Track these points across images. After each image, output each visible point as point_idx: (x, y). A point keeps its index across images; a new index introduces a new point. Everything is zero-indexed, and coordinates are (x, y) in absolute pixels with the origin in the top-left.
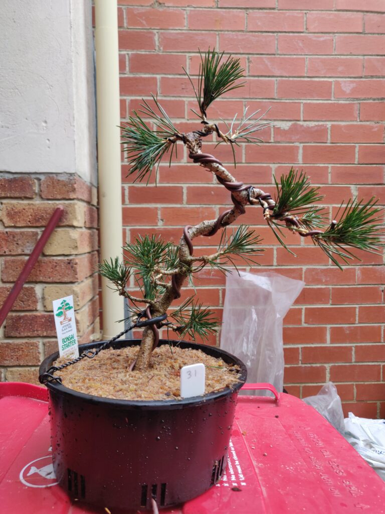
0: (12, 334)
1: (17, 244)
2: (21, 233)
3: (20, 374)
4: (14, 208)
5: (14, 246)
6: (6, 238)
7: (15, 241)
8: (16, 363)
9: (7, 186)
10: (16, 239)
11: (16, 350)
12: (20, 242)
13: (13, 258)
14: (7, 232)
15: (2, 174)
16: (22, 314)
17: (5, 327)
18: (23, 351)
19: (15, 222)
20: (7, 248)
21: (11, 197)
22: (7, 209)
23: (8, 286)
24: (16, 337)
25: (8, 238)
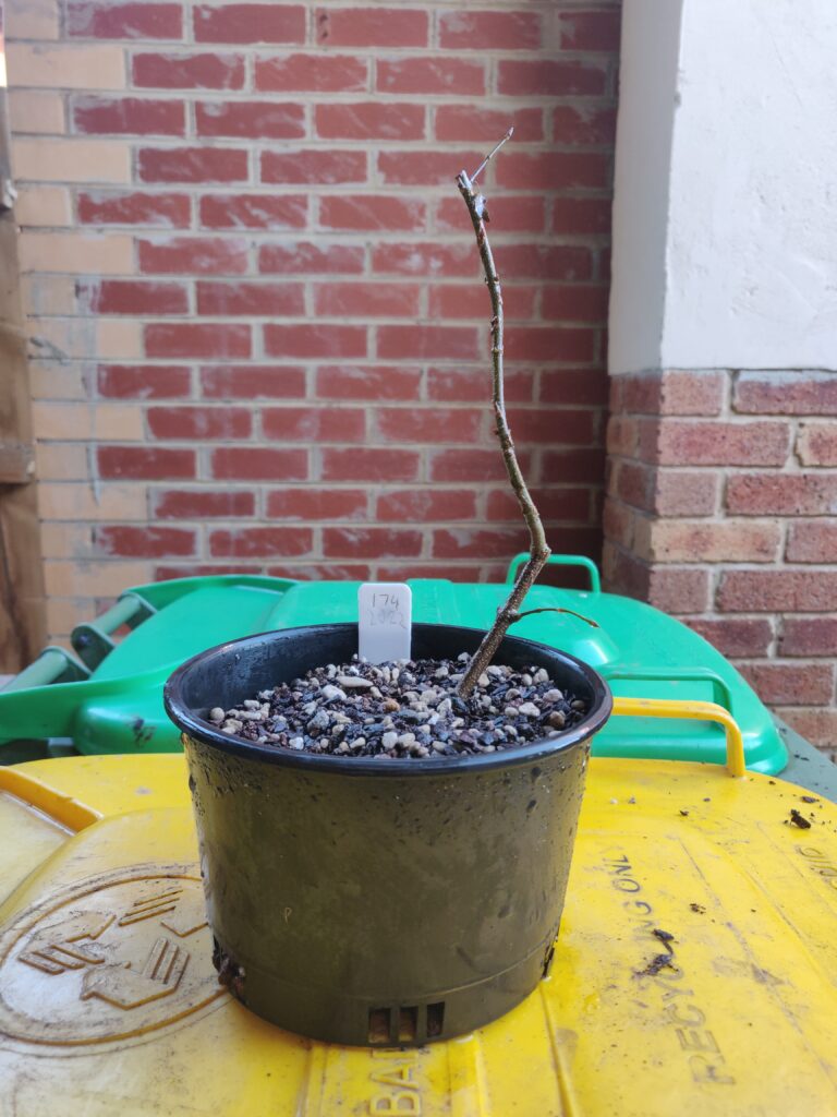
0: (793, 651)
1: (820, 497)
2: (829, 479)
3: (795, 718)
4: (823, 434)
5: (814, 501)
6: (803, 487)
7: (815, 491)
8: (793, 699)
9: (817, 393)
10: (818, 488)
11: (795, 678)
12: (825, 494)
13: (808, 521)
14: (805, 477)
15: (811, 373)
16: (812, 617)
17: (781, 639)
18: (806, 680)
19: (822, 458)
20: (802, 503)
21: (820, 415)
22: (811, 435)
23: (794, 568)
24: (798, 657)
25: (807, 485)
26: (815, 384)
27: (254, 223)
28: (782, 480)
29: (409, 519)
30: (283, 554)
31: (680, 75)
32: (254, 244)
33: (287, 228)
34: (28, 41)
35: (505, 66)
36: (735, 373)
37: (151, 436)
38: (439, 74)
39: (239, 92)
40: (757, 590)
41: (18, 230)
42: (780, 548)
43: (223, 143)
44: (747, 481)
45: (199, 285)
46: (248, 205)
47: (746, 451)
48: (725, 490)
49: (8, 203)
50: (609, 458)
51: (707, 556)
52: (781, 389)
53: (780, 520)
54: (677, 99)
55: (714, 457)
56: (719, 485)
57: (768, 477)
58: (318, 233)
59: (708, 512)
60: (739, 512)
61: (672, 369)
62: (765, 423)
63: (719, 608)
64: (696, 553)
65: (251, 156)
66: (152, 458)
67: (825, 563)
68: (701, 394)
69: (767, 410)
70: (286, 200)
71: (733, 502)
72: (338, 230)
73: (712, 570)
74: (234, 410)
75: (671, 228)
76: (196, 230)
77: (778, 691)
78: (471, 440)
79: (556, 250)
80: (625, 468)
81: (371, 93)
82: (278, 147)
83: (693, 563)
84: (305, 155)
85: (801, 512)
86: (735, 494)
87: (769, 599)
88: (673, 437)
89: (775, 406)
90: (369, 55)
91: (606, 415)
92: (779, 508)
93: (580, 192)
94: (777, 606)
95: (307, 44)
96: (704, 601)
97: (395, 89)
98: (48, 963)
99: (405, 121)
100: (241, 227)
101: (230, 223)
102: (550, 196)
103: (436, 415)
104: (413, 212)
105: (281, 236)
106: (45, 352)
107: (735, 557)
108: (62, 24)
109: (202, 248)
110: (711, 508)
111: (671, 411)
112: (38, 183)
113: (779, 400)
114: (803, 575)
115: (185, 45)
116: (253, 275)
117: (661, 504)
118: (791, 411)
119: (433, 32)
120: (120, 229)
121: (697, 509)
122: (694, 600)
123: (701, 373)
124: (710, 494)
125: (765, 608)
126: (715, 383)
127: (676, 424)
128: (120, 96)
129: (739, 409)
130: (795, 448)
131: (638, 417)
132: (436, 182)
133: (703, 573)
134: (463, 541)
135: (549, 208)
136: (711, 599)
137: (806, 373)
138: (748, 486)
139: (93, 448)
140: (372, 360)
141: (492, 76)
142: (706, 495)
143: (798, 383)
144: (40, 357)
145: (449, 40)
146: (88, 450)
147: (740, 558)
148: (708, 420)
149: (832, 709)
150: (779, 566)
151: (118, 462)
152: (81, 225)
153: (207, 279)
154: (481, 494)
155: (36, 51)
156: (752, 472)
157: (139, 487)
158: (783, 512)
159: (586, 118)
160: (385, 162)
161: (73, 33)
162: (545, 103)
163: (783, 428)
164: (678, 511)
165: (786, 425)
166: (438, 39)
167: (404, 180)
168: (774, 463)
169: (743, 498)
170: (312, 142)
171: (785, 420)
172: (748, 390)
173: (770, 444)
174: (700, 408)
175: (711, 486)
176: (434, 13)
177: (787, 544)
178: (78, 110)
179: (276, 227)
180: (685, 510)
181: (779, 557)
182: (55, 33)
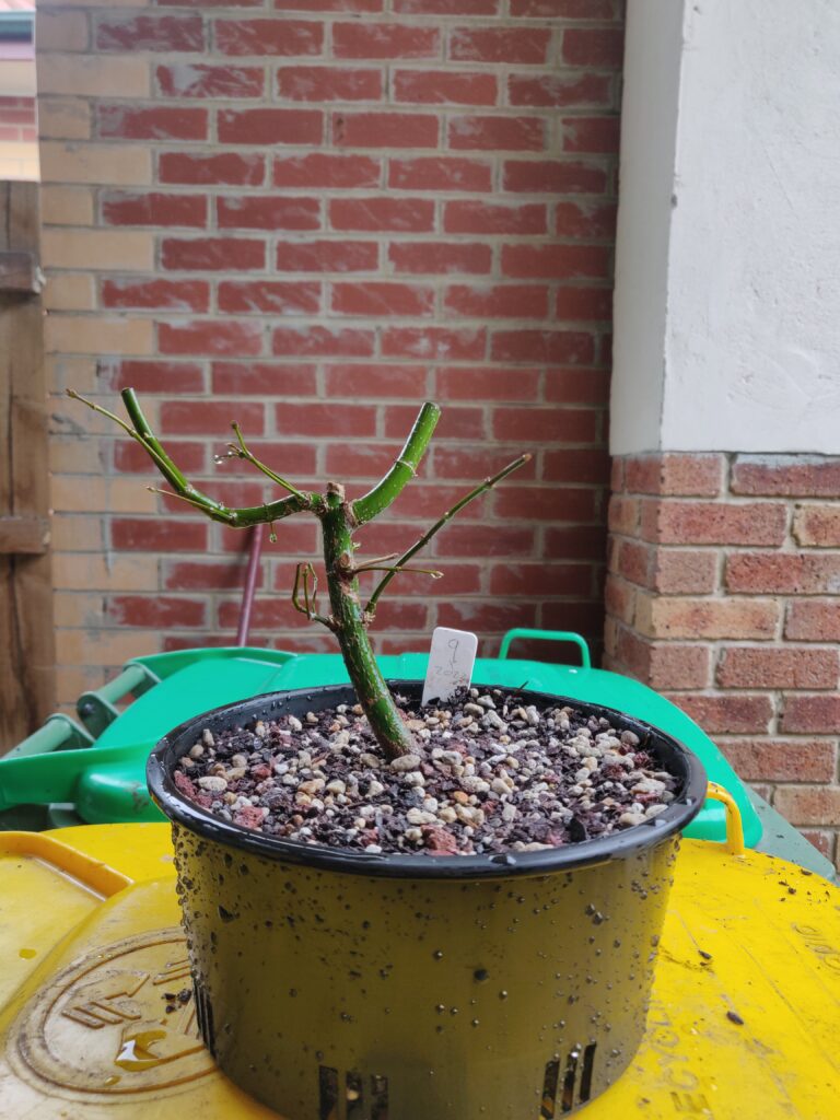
0: (793, 728)
1: (818, 576)
2: (826, 558)
3: (797, 796)
4: (819, 515)
5: (812, 580)
6: (800, 566)
7: (812, 570)
8: (795, 777)
9: (812, 476)
10: (815, 568)
11: (796, 755)
12: (822, 574)
13: (806, 600)
14: (802, 556)
15: (807, 457)
16: (812, 695)
17: (781, 716)
18: (807, 757)
19: (817, 539)
20: (800, 583)
21: (816, 497)
22: (807, 516)
23: (793, 646)
24: (798, 734)
25: (804, 565)
26: (810, 467)
27: (269, 307)
28: (780, 560)
29: (415, 592)
30: (290, 625)
31: (677, 179)
32: (268, 328)
33: (300, 312)
34: (62, 140)
35: (510, 166)
36: (732, 456)
37: (164, 510)
38: (448, 172)
39: (259, 188)
40: (757, 668)
41: (45, 313)
42: (779, 626)
43: (241, 234)
44: (746, 560)
45: (215, 366)
46: (264, 290)
47: (744, 531)
48: (724, 568)
49: (37, 289)
50: (610, 535)
51: (706, 634)
52: (777, 471)
53: (778, 598)
54: (674, 201)
55: (712, 536)
56: (718, 564)
57: (767, 556)
58: (330, 318)
59: (708, 590)
60: (738, 590)
61: (671, 451)
62: (762, 504)
63: (719, 684)
64: (696, 630)
65: (268, 246)
66: (164, 531)
67: (823, 641)
68: (699, 475)
69: (764, 492)
70: (299, 287)
71: (732, 580)
72: (350, 315)
73: (711, 647)
74: (246, 485)
75: (669, 318)
76: (214, 314)
77: (780, 769)
78: (475, 516)
79: (560, 334)
80: (626, 546)
81: (384, 189)
82: (294, 238)
83: (693, 640)
84: (319, 245)
85: (799, 591)
86: (734, 573)
87: (768, 676)
88: (672, 517)
89: (772, 487)
90: (383, 155)
91: (608, 494)
92: (778, 587)
93: (582, 281)
94: (777, 683)
95: (324, 144)
96: (705, 677)
97: (406, 185)
98: (88, 1018)
99: (415, 214)
100: (256, 311)
101: (246, 308)
102: (553, 285)
103: (443, 492)
104: (422, 298)
105: (295, 320)
106: (65, 428)
107: (734, 634)
108: (94, 125)
109: (218, 330)
110: (710, 586)
111: (671, 491)
112: (65, 270)
113: (775, 482)
114: (803, 653)
115: (210, 146)
116: (266, 356)
117: (661, 582)
118: (787, 493)
119: (443, 135)
120: (143, 313)
121: (696, 587)
122: (694, 676)
123: (699, 456)
124: (709, 573)
125: (764, 685)
126: (713, 465)
127: (676, 504)
128: (146, 191)
129: (737, 490)
130: (792, 529)
131: (637, 497)
132: (443, 271)
133: (703, 649)
134: (467, 615)
135: (552, 296)
136: (711, 675)
137: (801, 458)
138: (746, 565)
139: (108, 519)
140: (380, 439)
141: (498, 175)
142: (706, 574)
143: (794, 467)
144: (60, 433)
145: (458, 142)
146: (102, 522)
147: (740, 637)
148: (706, 501)
149: (834, 787)
150: (778, 644)
151: (131, 534)
152: (105, 310)
153: (223, 360)
154: (485, 569)
155: (69, 150)
156: (750, 552)
157: (152, 558)
158: (781, 591)
159: (587, 214)
160: (396, 253)
161: (104, 134)
162: (549, 200)
163: (780, 510)
164: (678, 589)
165: (783, 506)
166: (448, 141)
167: (414, 269)
168: (772, 543)
169: (742, 576)
170: (327, 233)
171: (782, 501)
172: (745, 472)
173: (767, 523)
174: (698, 490)
175: (710, 565)
176: (444, 118)
177: (786, 622)
178: (106, 204)
179: (290, 312)
180: (686, 589)
181: (777, 635)
182: (87, 134)
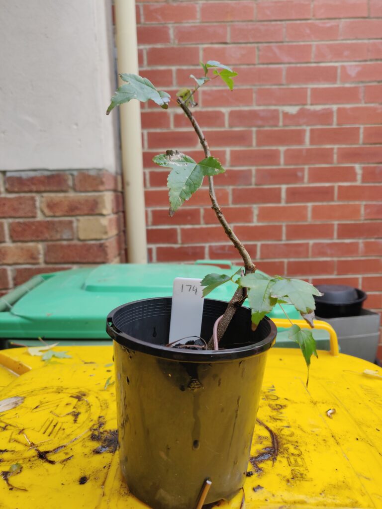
1: (57, 231)
2: (60, 222)
4: (53, 200)
5: (54, 233)
6: (48, 227)
9: (46, 181)
10: (55, 227)
12: (59, 229)
13: (53, 243)
14: (48, 222)
15: (41, 172)
19: (55, 212)
20: (49, 235)
21: (50, 191)
22: (47, 201)
26: (44, 177)
28: (37, 224)
36: (4, 172)
42: (42, 257)
44: (20, 225)
47: (16, 210)
48: (10, 229)
51: (5, 262)
52: (28, 179)
53: (39, 242)
55: (1, 214)
56: (7, 226)
57: (29, 222)
59: (3, 240)
60: (17, 239)
62: (24, 197)
67: (64, 263)
69: (23, 190)
71: (15, 235)
73: (9, 268)
85: (49, 239)
86: (15, 231)
89: (27, 188)
92: (38, 237)
96: (8, 283)
107: (20, 262)
113: (28, 185)
114: (55, 269)
118: (35, 190)
122: (3, 282)
124: (2, 232)
129: (10, 190)
130: (41, 208)
133: (5, 270)
136: (11, 282)
137: (38, 172)
143: (36, 177)
150: (43, 266)
156: (21, 220)
158: (40, 239)
163: (33, 199)
168: (30, 214)
169: (18, 232)
171: (34, 195)
172: (12, 181)
173: (27, 206)
177: (45, 255)
181: (42, 261)
